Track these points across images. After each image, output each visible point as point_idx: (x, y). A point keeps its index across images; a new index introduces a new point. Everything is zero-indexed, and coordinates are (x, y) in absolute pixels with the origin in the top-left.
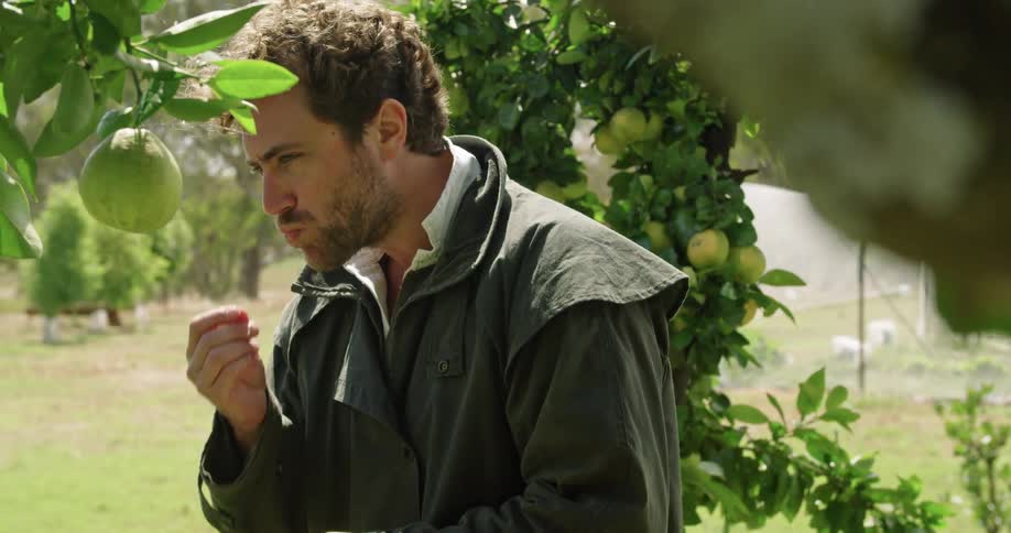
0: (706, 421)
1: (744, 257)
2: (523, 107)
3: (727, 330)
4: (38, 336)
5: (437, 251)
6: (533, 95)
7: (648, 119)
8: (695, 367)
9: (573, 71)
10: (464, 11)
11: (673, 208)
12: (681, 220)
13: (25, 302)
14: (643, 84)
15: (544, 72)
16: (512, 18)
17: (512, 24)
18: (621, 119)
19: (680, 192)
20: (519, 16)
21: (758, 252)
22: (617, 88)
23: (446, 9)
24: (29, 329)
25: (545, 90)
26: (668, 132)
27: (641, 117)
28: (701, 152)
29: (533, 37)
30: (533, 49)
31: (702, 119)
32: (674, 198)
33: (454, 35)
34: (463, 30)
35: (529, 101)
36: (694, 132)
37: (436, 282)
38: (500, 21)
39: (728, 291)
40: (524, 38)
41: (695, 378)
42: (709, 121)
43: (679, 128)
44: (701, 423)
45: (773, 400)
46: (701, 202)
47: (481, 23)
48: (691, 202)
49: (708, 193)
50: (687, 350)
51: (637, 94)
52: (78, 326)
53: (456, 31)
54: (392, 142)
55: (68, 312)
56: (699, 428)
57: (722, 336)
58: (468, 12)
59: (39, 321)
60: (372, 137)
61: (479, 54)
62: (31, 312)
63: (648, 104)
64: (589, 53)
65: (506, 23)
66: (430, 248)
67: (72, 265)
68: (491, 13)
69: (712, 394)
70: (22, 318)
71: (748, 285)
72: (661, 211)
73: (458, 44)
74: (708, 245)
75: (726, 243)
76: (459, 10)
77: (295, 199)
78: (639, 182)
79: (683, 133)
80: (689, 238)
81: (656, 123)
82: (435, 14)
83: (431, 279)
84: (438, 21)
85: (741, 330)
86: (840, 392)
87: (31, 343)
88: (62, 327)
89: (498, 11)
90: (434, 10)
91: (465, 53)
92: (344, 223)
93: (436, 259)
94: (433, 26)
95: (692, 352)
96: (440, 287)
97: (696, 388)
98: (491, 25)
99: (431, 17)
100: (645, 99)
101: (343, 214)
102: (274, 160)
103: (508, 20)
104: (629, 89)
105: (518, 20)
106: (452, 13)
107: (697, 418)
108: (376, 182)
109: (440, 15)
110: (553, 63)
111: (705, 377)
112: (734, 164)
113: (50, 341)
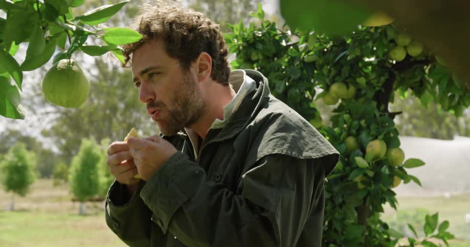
0: (377, 236)
1: (394, 153)
2: (288, 83)
3: (385, 189)
4: (77, 212)
5: (225, 122)
6: (293, 77)
7: (348, 88)
8: (371, 208)
9: (312, 65)
10: (260, 37)
11: (359, 130)
12: (364, 135)
13: (72, 196)
14: (346, 70)
15: (299, 66)
16: (284, 41)
17: (284, 43)
18: (334, 88)
19: (363, 122)
20: (287, 40)
21: (401, 151)
22: (333, 72)
23: (252, 36)
24: (73, 208)
25: (299, 75)
26: (358, 94)
27: (344, 87)
28: (374, 104)
29: (294, 50)
30: (294, 55)
31: (375, 88)
32: (360, 125)
33: (255, 49)
34: (260, 46)
35: (291, 80)
36: (371, 94)
37: (221, 137)
38: (278, 42)
39: (385, 170)
40: (289, 50)
41: (371, 214)
42: (377, 89)
43: (363, 92)
44: (375, 237)
45: (411, 227)
46: (373, 127)
47: (269, 43)
48: (368, 127)
49: (377, 123)
50: (365, 199)
51: (343, 76)
52: (96, 207)
53: (257, 47)
54: (204, 73)
55: (91, 200)
56: (375, 239)
57: (383, 192)
58: (263, 38)
59: (78, 204)
60: (194, 69)
61: (268, 58)
62: (74, 200)
63: (348, 80)
64: (320, 57)
65: (281, 43)
66: (222, 120)
67: (92, 177)
68: (274, 39)
69: (380, 222)
70: (70, 204)
71: (396, 167)
72: (354, 131)
73: (257, 54)
74: (376, 147)
75: (385, 146)
76: (258, 37)
77: (155, 96)
78: (343, 118)
79: (365, 94)
80: (367, 143)
81: (352, 89)
82: (246, 38)
83: (220, 134)
84: (248, 42)
85: (393, 189)
86: (446, 224)
87: (74, 215)
88: (88, 207)
89: (277, 38)
90: (246, 36)
91: (261, 57)
92: (179, 109)
93: (224, 126)
94: (245, 44)
95: (368, 199)
96: (223, 139)
97: (372, 218)
98: (274, 44)
99: (244, 40)
100: (347, 78)
101: (179, 105)
102: (146, 75)
103: (282, 42)
104: (339, 73)
105: (287, 42)
106: (254, 38)
107: (373, 234)
108: (195, 90)
109: (248, 39)
110: (303, 61)
111: (376, 213)
112: (390, 110)
113: (82, 214)
